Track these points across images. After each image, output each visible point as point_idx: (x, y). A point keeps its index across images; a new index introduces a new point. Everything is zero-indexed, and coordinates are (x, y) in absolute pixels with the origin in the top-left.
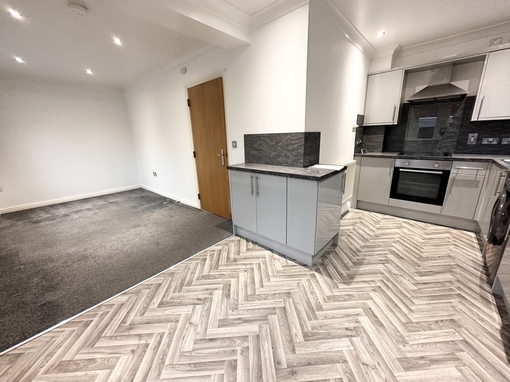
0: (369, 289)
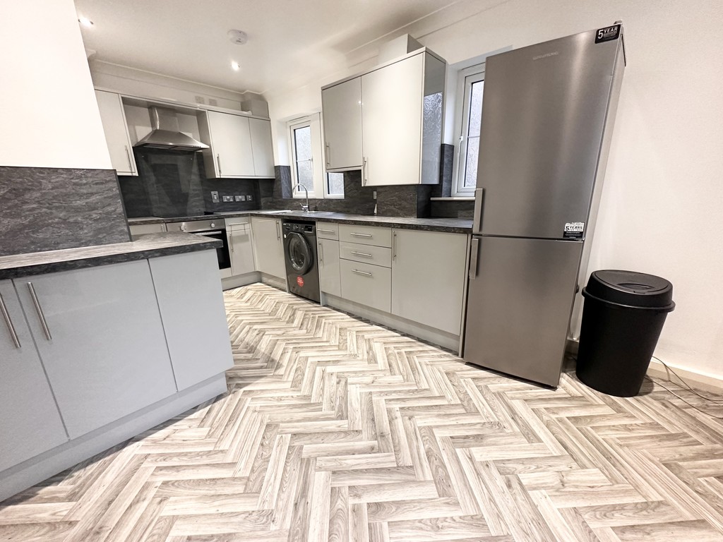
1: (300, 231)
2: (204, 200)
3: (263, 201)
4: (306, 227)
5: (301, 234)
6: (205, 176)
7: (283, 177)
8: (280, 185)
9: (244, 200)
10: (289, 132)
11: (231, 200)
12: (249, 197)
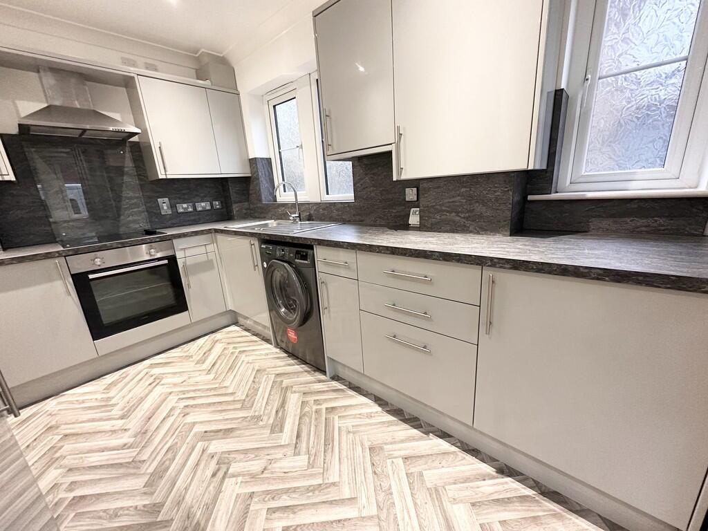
0: (179, 419)
1: (287, 258)
2: (147, 211)
3: (235, 208)
4: (297, 253)
5: (289, 263)
6: (147, 177)
7: (262, 173)
8: (258, 184)
9: (208, 208)
10: (267, 110)
11: (190, 210)
12: (217, 204)
